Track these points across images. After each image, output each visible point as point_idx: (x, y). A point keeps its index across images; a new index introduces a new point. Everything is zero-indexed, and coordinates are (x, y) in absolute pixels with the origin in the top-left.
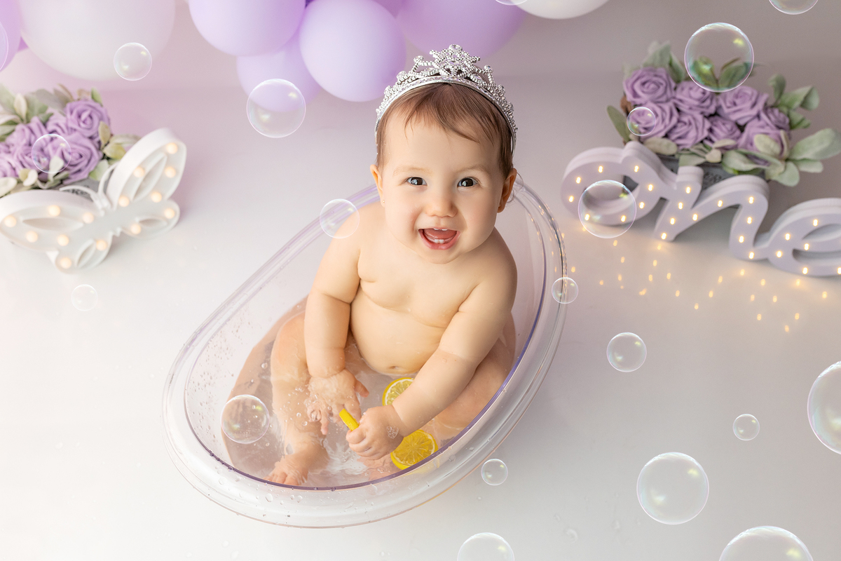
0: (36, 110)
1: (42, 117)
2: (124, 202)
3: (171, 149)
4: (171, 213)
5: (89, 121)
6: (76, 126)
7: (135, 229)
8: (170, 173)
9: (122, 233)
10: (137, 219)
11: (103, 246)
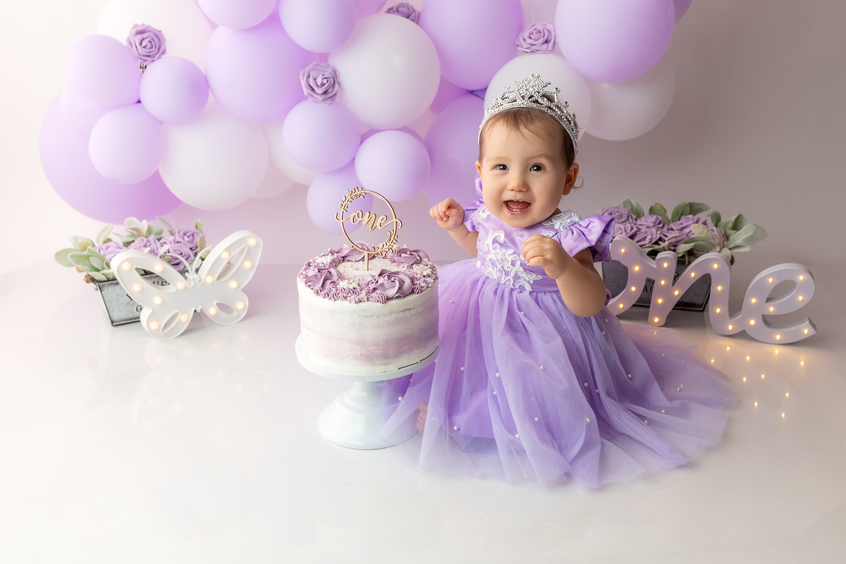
0: (154, 232)
1: (158, 237)
2: (209, 280)
3: (252, 242)
4: (241, 305)
5: (191, 237)
6: (181, 240)
7: (212, 311)
8: (247, 264)
9: (201, 309)
10: (215, 303)
11: (185, 318)
